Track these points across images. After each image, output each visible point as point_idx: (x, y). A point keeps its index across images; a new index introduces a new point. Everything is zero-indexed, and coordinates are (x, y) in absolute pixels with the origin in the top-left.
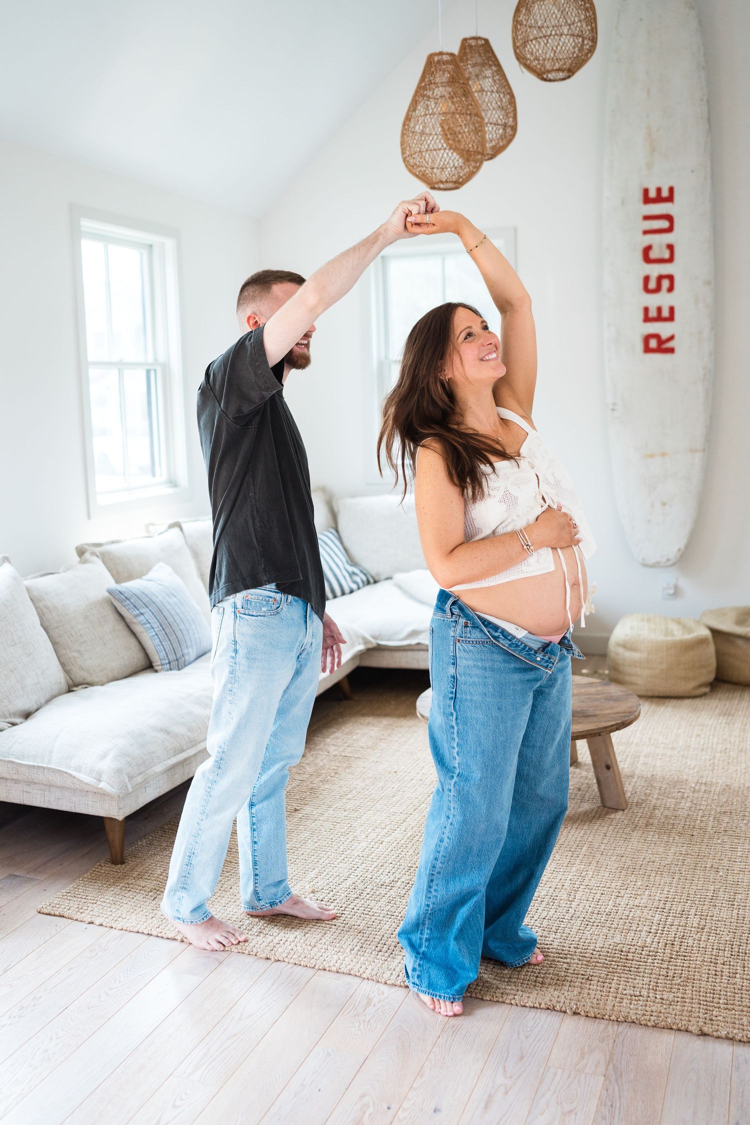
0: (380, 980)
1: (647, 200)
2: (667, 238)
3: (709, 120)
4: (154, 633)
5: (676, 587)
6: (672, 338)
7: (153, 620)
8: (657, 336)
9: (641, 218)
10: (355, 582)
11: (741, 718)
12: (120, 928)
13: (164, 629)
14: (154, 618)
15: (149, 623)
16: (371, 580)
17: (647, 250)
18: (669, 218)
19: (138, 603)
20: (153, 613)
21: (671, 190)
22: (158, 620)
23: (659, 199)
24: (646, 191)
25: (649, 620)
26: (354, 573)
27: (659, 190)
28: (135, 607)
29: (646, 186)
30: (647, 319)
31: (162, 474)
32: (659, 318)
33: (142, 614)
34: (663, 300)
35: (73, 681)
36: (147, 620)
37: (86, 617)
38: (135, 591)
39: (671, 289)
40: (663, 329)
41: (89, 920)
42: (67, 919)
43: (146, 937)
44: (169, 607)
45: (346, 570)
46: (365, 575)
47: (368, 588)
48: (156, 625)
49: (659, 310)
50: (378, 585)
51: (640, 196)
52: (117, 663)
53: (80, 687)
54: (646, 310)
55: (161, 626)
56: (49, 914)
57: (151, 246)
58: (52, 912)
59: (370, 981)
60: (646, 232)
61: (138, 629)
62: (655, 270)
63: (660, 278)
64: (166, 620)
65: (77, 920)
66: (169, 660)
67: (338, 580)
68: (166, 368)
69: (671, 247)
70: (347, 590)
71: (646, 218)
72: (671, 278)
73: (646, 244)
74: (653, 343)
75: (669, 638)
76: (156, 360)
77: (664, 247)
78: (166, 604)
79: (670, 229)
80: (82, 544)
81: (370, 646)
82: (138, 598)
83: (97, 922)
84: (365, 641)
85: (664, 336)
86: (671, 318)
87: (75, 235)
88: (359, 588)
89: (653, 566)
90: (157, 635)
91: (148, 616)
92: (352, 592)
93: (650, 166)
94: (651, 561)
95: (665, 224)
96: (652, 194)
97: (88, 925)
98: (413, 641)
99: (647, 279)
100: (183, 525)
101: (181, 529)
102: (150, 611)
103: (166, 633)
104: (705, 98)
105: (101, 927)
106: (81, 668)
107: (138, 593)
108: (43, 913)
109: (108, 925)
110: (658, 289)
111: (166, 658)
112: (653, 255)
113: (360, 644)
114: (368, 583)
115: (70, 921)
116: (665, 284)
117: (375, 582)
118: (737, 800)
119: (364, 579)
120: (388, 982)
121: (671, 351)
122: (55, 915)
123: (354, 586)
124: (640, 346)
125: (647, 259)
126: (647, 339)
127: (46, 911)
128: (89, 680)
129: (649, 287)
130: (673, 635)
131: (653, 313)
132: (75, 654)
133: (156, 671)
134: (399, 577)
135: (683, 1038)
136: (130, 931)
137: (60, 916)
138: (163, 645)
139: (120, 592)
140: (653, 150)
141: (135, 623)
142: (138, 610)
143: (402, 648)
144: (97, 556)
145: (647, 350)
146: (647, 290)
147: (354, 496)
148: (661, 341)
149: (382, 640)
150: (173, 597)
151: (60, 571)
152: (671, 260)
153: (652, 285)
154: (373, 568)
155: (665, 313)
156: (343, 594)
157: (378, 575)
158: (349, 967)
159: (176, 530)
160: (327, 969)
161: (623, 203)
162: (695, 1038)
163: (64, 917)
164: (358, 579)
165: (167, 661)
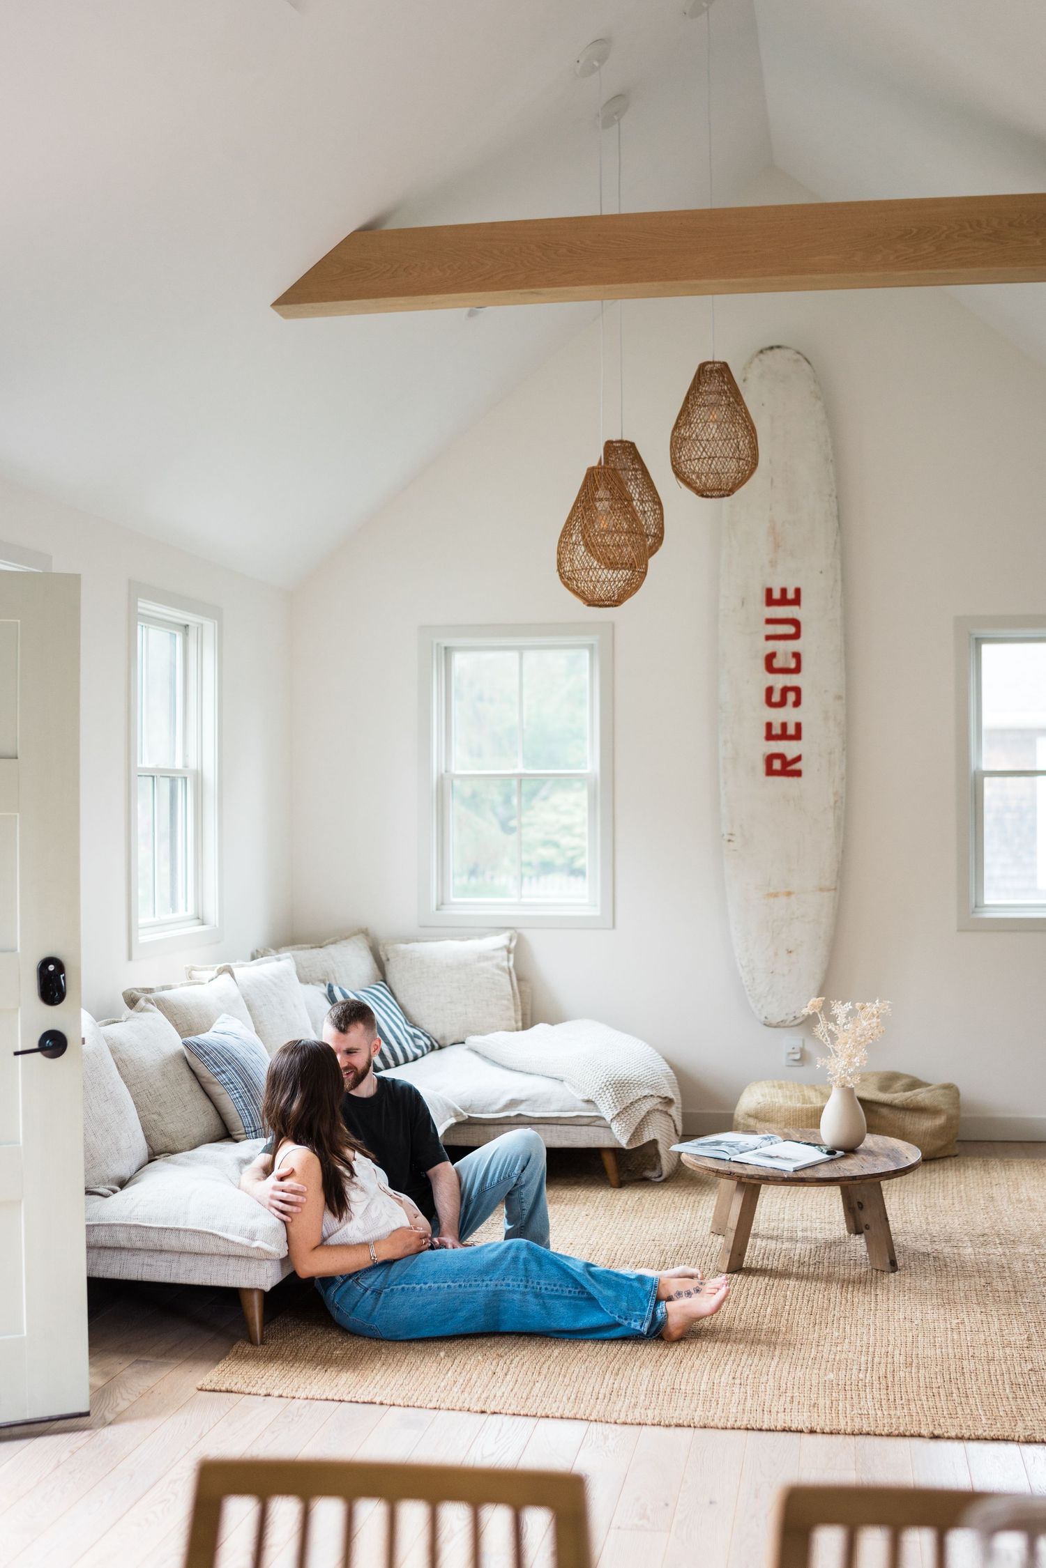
0: (609, 1421)
1: (770, 601)
2: (792, 646)
3: (838, 517)
4: (237, 1095)
5: (802, 1051)
6: (798, 759)
7: (236, 1080)
8: (781, 756)
9: (763, 621)
10: (419, 1047)
11: (897, 1193)
12: (305, 1397)
13: (249, 1091)
14: (238, 1078)
15: (232, 1083)
16: (436, 1045)
17: (770, 658)
18: (795, 623)
19: (219, 1059)
20: (236, 1071)
21: (798, 591)
22: (242, 1080)
23: (783, 601)
24: (769, 592)
25: (780, 1087)
26: (416, 1036)
27: (784, 591)
28: (216, 1063)
29: (769, 586)
30: (770, 736)
31: (186, 909)
32: (784, 736)
33: (224, 1072)
34: (787, 715)
35: (152, 1149)
36: (230, 1080)
37: (164, 1074)
38: (215, 1044)
39: (797, 703)
40: (788, 749)
41: (265, 1392)
42: (236, 1395)
43: (338, 1403)
44: (252, 1065)
45: (406, 1031)
46: (428, 1038)
47: (433, 1054)
48: (240, 1085)
49: (784, 726)
50: (443, 1051)
51: (762, 597)
52: (197, 1130)
53: (163, 1155)
54: (769, 726)
55: (246, 1087)
56: (214, 1391)
57: (186, 626)
58: (217, 1388)
59: (598, 1423)
60: (768, 638)
61: (217, 1090)
62: (780, 681)
63: (785, 690)
64: (252, 1080)
65: (249, 1394)
66: (255, 1127)
67: (400, 1044)
68: (199, 777)
69: (797, 656)
70: (411, 1057)
71: (769, 621)
72: (797, 690)
73: (769, 651)
74: (777, 765)
75: (809, 1106)
76: (186, 766)
77: (790, 655)
78: (249, 1062)
79: (796, 636)
80: (130, 989)
81: (461, 1119)
82: (219, 1053)
83: (276, 1393)
84: (457, 1114)
85: (790, 757)
86: (798, 736)
87: (133, 618)
88: (423, 1055)
89: (777, 1026)
90: (241, 1097)
91: (231, 1074)
92: (416, 1059)
93: (773, 564)
94: (774, 1021)
95: (791, 630)
96: (776, 595)
97: (265, 1398)
98: (513, 1113)
99: (770, 691)
100: (235, 971)
101: (232, 975)
102: (233, 1068)
103: (251, 1095)
104: (834, 494)
105: (281, 1398)
106: (163, 1133)
107: (218, 1046)
108: (206, 1390)
109: (289, 1396)
110: (782, 703)
111: (251, 1125)
112: (777, 663)
113: (451, 1117)
114: (433, 1049)
115: (243, 1395)
116: (791, 697)
117: (441, 1048)
118: (915, 1265)
119: (428, 1043)
120: (618, 1421)
121: (798, 773)
122: (221, 1391)
123: (419, 1052)
124: (761, 767)
125: (770, 668)
126: (770, 759)
127: (209, 1387)
128: (171, 1147)
129: (774, 699)
130: (811, 1103)
131: (777, 730)
132: (155, 1117)
133: (237, 1141)
134: (472, 1040)
135: (917, 1442)
136: (317, 1399)
137: (227, 1391)
138: (248, 1110)
139: (198, 1045)
140: (777, 546)
141: (213, 1083)
142: (219, 1067)
143: (497, 1122)
144: (152, 1004)
145: (770, 772)
146: (770, 703)
147: (407, 942)
148: (786, 762)
149: (473, 1112)
150: (254, 1054)
151: (123, 1018)
152: (797, 670)
153: (776, 698)
154: (437, 1028)
155: (791, 730)
156: (407, 1061)
157: (443, 1038)
158: (574, 1411)
159: (227, 976)
160: (550, 1416)
161: (743, 603)
162: (928, 1440)
163: (232, 1392)
164: (421, 1043)
165: (253, 1129)
